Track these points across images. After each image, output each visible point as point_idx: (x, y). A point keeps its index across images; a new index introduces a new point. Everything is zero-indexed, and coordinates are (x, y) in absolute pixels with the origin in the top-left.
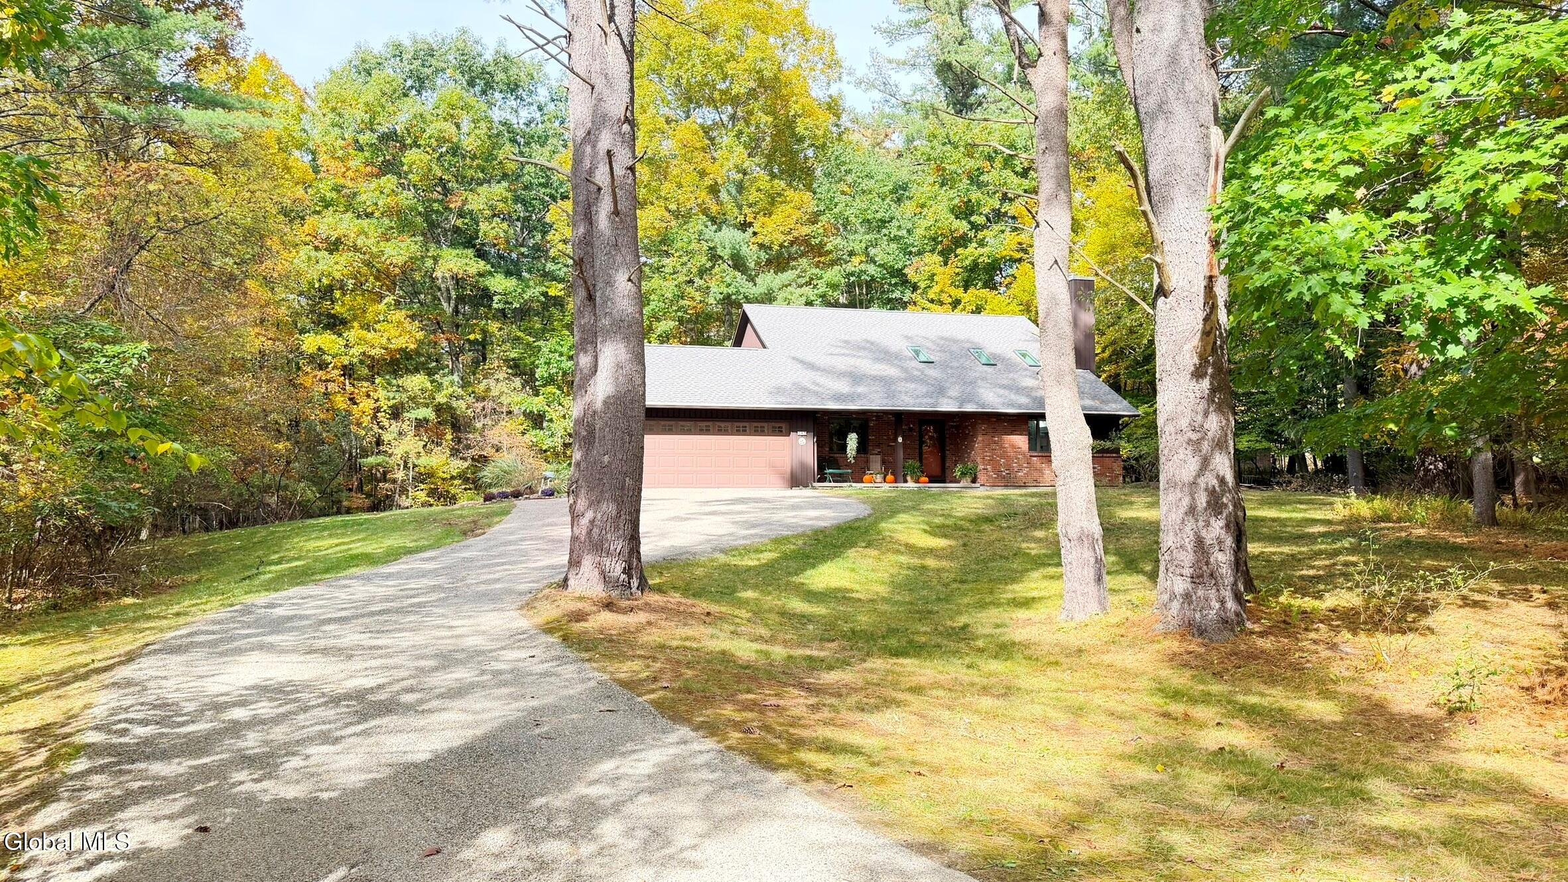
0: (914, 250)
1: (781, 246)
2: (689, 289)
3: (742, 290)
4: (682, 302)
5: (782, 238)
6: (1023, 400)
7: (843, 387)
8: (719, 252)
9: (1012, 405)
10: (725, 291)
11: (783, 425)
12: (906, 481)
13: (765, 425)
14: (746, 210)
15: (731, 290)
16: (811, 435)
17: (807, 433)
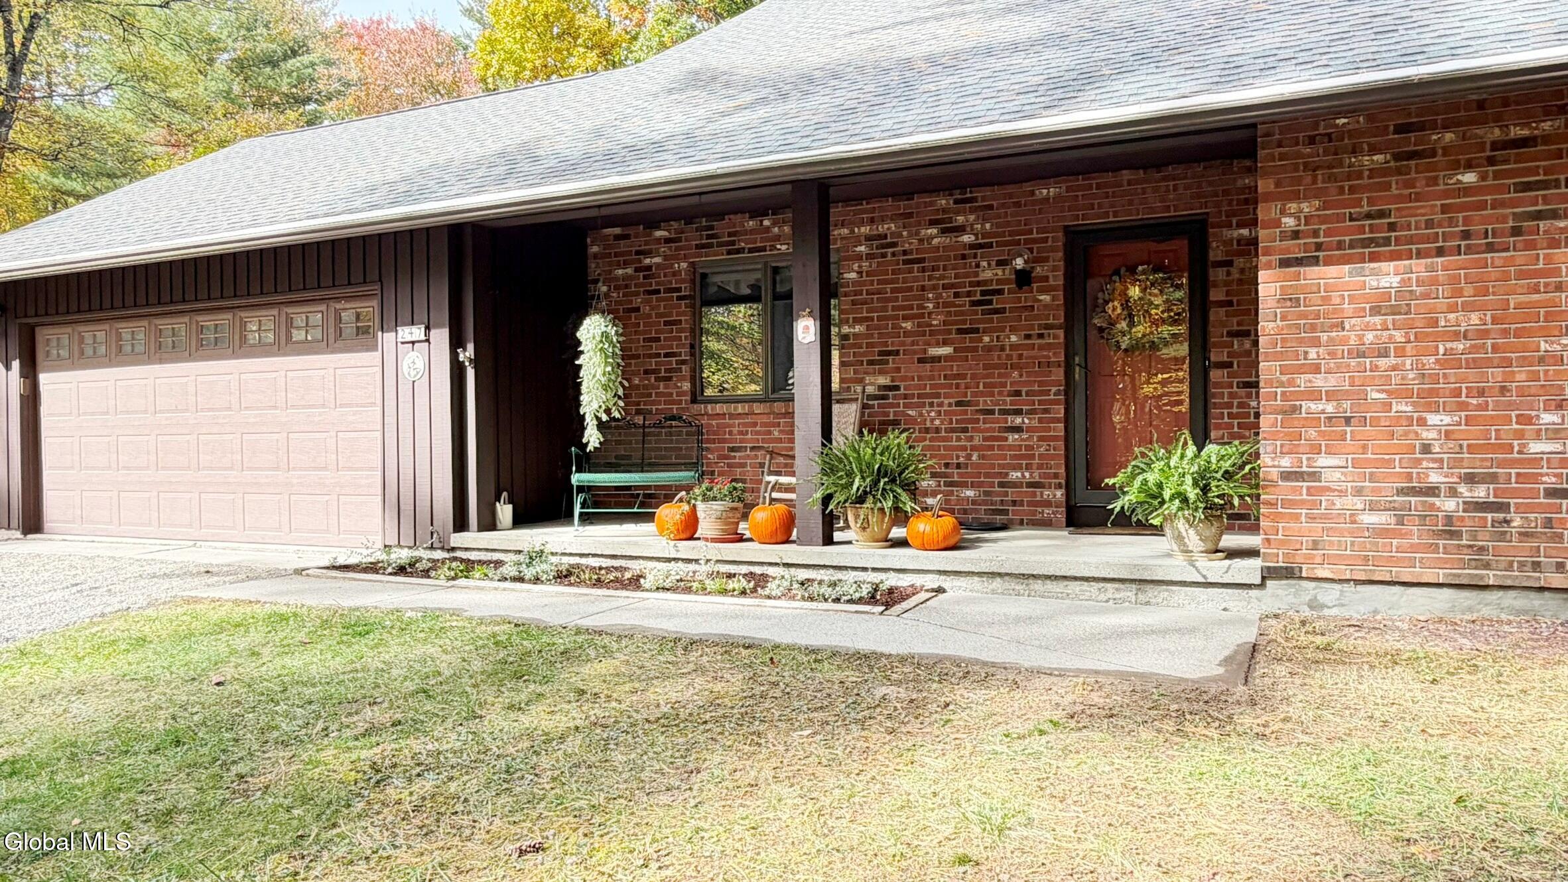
11: (372, 308)
16: (441, 337)
17: (428, 328)
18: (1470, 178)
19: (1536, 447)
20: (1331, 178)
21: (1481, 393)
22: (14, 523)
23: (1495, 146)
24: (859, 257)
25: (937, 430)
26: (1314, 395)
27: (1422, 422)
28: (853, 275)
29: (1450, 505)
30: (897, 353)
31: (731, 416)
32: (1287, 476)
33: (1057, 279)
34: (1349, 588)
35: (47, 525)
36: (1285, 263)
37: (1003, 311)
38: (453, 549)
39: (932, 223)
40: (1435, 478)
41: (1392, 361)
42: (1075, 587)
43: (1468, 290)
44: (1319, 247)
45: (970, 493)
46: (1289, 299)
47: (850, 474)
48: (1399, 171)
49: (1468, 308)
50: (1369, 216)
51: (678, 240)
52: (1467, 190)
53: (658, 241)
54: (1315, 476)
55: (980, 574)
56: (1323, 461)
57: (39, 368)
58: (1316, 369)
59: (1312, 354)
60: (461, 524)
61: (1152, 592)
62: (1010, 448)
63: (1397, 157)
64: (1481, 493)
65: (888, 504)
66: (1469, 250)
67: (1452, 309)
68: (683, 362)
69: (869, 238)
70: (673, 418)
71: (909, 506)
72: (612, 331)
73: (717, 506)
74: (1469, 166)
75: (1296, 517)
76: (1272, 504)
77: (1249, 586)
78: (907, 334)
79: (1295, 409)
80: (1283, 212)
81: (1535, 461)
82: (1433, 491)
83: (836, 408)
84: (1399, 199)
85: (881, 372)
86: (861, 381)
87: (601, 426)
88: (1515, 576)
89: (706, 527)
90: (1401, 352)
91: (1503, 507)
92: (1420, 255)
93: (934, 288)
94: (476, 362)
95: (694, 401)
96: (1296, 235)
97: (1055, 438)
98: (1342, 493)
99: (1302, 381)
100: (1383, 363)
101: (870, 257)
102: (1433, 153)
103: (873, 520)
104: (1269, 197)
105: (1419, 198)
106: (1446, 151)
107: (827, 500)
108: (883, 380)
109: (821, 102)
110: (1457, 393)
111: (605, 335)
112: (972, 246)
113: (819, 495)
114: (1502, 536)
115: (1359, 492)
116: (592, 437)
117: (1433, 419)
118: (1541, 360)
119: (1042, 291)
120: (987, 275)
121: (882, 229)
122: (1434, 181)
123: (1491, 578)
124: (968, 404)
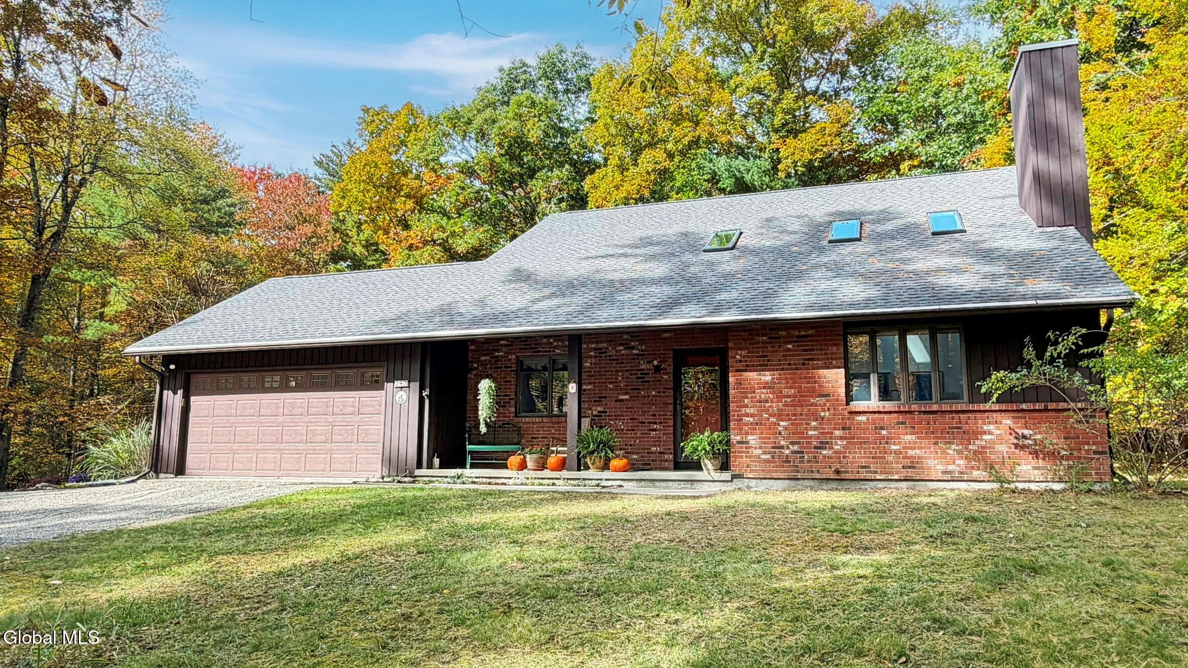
11: (380, 372)
12: (581, 468)
13: (354, 371)
16: (416, 385)
17: (409, 382)
18: (790, 346)
19: (810, 433)
20: (751, 344)
21: (795, 415)
22: (171, 469)
23: (797, 337)
24: (591, 357)
25: (622, 430)
26: (747, 415)
27: (779, 424)
28: (588, 364)
29: (787, 452)
30: (605, 397)
31: (534, 423)
32: (739, 442)
33: (671, 369)
34: (758, 481)
35: (187, 471)
36: (737, 371)
37: (648, 381)
38: (416, 477)
39: (621, 345)
40: (782, 443)
41: (770, 404)
42: (670, 484)
43: (790, 382)
44: (747, 366)
45: (635, 457)
46: (739, 383)
47: (589, 443)
48: (770, 343)
49: (791, 388)
50: (762, 356)
51: (511, 345)
52: (789, 350)
53: (502, 345)
54: (747, 442)
55: (636, 480)
56: (750, 437)
57: (191, 393)
58: (747, 406)
59: (746, 401)
60: (419, 465)
61: (696, 484)
62: (652, 437)
63: (770, 338)
64: (796, 448)
65: (603, 454)
66: (791, 369)
67: (786, 388)
68: (512, 399)
69: (595, 349)
70: (508, 424)
71: (611, 455)
72: (493, 385)
73: (534, 456)
74: (790, 343)
75: (742, 457)
76: (734, 452)
77: (727, 481)
78: (611, 389)
79: (741, 420)
80: (736, 354)
81: (810, 437)
82: (782, 447)
83: (583, 420)
84: (770, 352)
85: (599, 405)
86: (591, 409)
87: (486, 424)
88: (806, 475)
89: (530, 464)
90: (772, 402)
91: (802, 452)
92: (777, 370)
93: (622, 371)
94: (429, 397)
95: (516, 416)
96: (740, 361)
97: (670, 434)
98: (756, 448)
99: (743, 411)
100: (767, 405)
101: (595, 357)
102: (779, 338)
103: (597, 460)
104: (732, 349)
105: (776, 351)
106: (784, 337)
107: (579, 453)
108: (599, 409)
109: (579, 300)
110: (788, 415)
111: (491, 387)
112: (637, 355)
113: (576, 451)
114: (802, 462)
115: (760, 448)
116: (483, 429)
117: (782, 423)
118: (811, 405)
119: (664, 374)
120: (643, 367)
121: (601, 346)
122: (780, 347)
123: (800, 476)
124: (635, 419)
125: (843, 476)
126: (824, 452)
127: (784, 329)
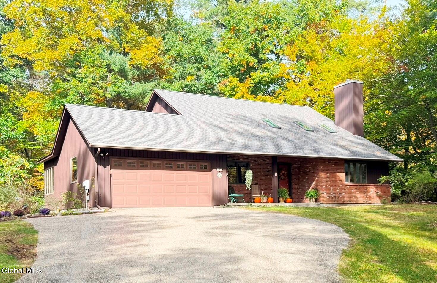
0: (221, 74)
1: (146, 67)
2: (93, 88)
3: (127, 91)
4: (90, 96)
5: (147, 62)
6: (347, 152)
7: (245, 141)
8: (112, 67)
9: (343, 155)
10: (117, 90)
11: (207, 164)
12: (279, 202)
13: (196, 163)
14: (125, 45)
15: (121, 90)
17: (223, 169)
18: (333, 166)
20: (324, 164)
23: (335, 163)
29: (333, 196)
30: (257, 178)
41: (329, 182)
46: (321, 176)
48: (329, 164)
50: (327, 168)
52: (333, 167)
54: (323, 193)
57: (112, 168)
58: (323, 183)
59: (323, 181)
67: (332, 178)
74: (333, 164)
75: (322, 198)
76: (319, 196)
79: (322, 187)
80: (321, 167)
81: (338, 192)
82: (331, 195)
88: (337, 203)
91: (336, 196)
93: (262, 169)
96: (322, 169)
98: (325, 195)
102: (331, 163)
105: (330, 167)
110: (333, 186)
114: (336, 199)
115: (327, 195)
117: (332, 188)
118: (338, 183)
121: (255, 159)
122: (331, 165)
124: (267, 186)
125: (344, 203)
126: (341, 196)
127: (332, 160)
